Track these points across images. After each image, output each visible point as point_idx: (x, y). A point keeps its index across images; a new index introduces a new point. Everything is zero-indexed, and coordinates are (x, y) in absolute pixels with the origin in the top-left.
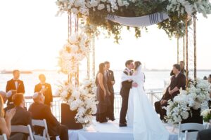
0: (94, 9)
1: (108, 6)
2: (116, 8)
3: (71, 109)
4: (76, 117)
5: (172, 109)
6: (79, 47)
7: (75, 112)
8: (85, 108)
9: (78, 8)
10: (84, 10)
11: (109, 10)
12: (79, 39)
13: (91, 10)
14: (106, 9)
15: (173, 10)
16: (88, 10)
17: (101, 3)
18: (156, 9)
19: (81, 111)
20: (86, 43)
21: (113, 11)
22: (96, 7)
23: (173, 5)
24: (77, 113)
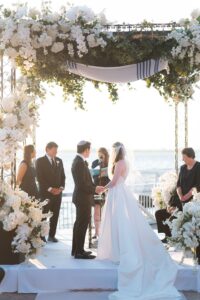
0: (45, 52)
1: (70, 47)
2: (85, 50)
3: (5, 228)
4: (13, 243)
5: (181, 226)
6: (19, 118)
7: (13, 233)
8: (30, 225)
9: (17, 48)
10: (29, 52)
11: (71, 53)
12: (19, 104)
13: (39, 51)
14: (65, 51)
15: (182, 56)
16: (34, 53)
17: (58, 40)
18: (151, 54)
19: (24, 232)
20: (31, 110)
21: (81, 56)
22: (49, 48)
23: (183, 48)
24: (15, 235)
